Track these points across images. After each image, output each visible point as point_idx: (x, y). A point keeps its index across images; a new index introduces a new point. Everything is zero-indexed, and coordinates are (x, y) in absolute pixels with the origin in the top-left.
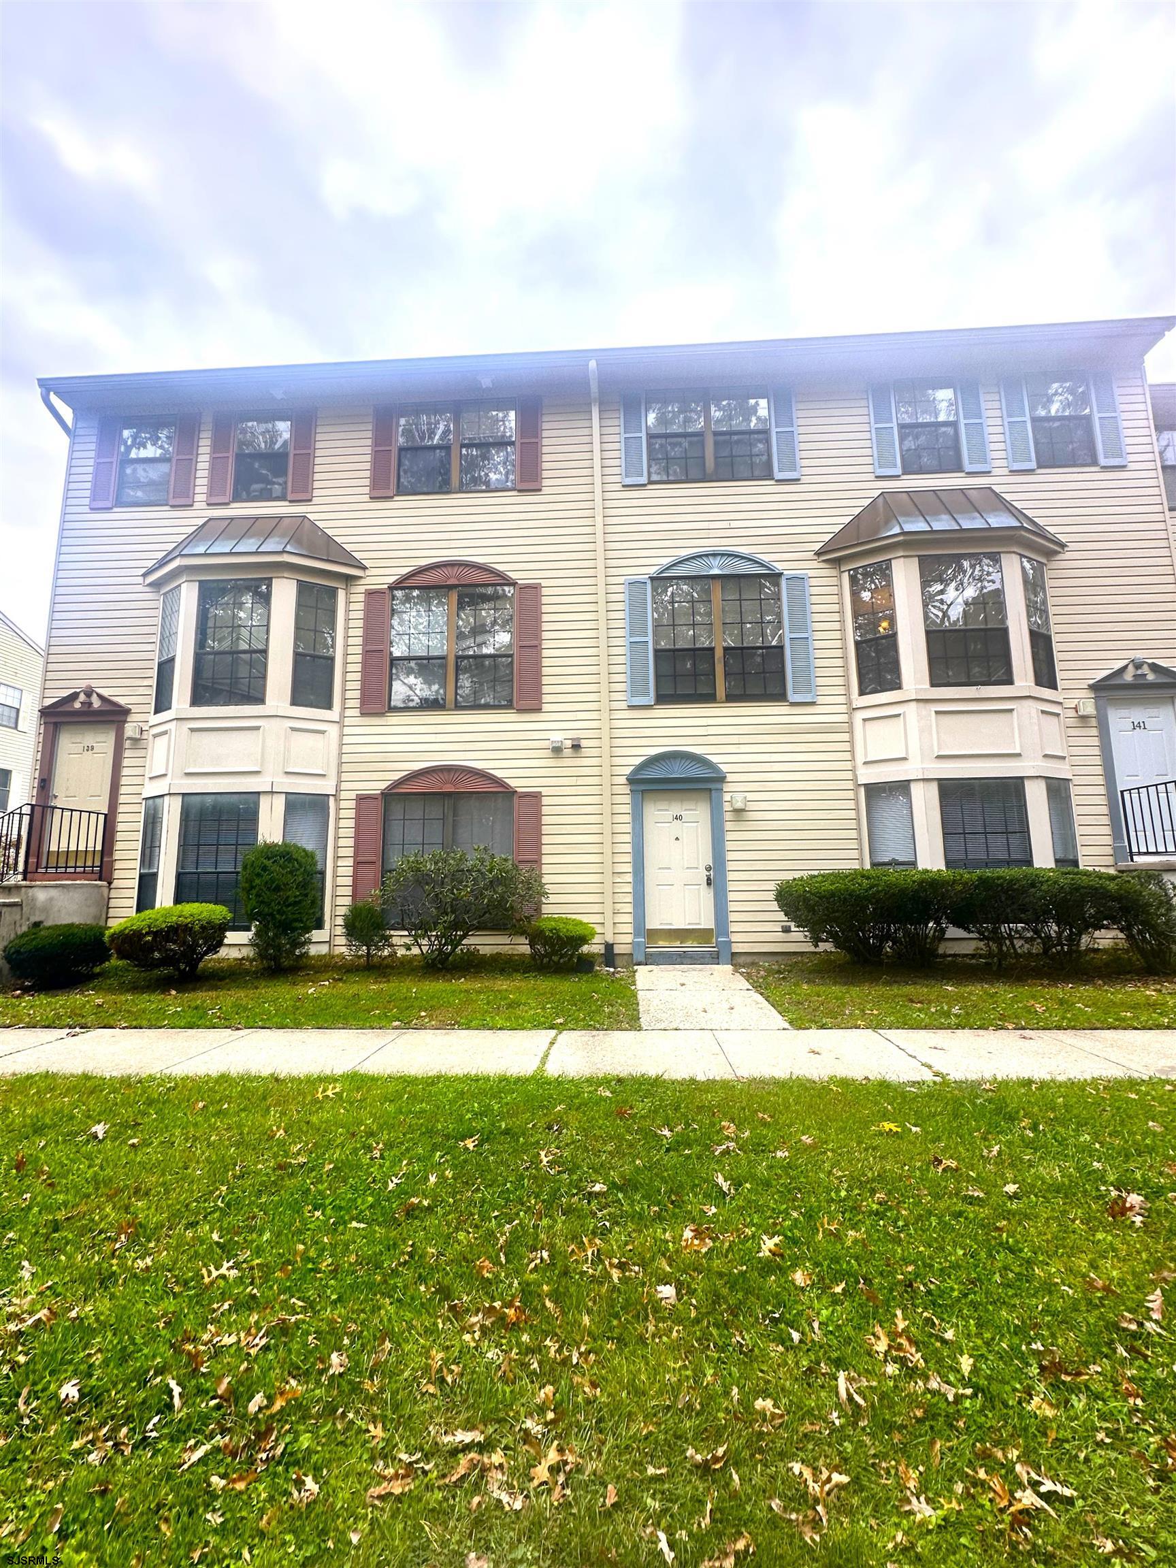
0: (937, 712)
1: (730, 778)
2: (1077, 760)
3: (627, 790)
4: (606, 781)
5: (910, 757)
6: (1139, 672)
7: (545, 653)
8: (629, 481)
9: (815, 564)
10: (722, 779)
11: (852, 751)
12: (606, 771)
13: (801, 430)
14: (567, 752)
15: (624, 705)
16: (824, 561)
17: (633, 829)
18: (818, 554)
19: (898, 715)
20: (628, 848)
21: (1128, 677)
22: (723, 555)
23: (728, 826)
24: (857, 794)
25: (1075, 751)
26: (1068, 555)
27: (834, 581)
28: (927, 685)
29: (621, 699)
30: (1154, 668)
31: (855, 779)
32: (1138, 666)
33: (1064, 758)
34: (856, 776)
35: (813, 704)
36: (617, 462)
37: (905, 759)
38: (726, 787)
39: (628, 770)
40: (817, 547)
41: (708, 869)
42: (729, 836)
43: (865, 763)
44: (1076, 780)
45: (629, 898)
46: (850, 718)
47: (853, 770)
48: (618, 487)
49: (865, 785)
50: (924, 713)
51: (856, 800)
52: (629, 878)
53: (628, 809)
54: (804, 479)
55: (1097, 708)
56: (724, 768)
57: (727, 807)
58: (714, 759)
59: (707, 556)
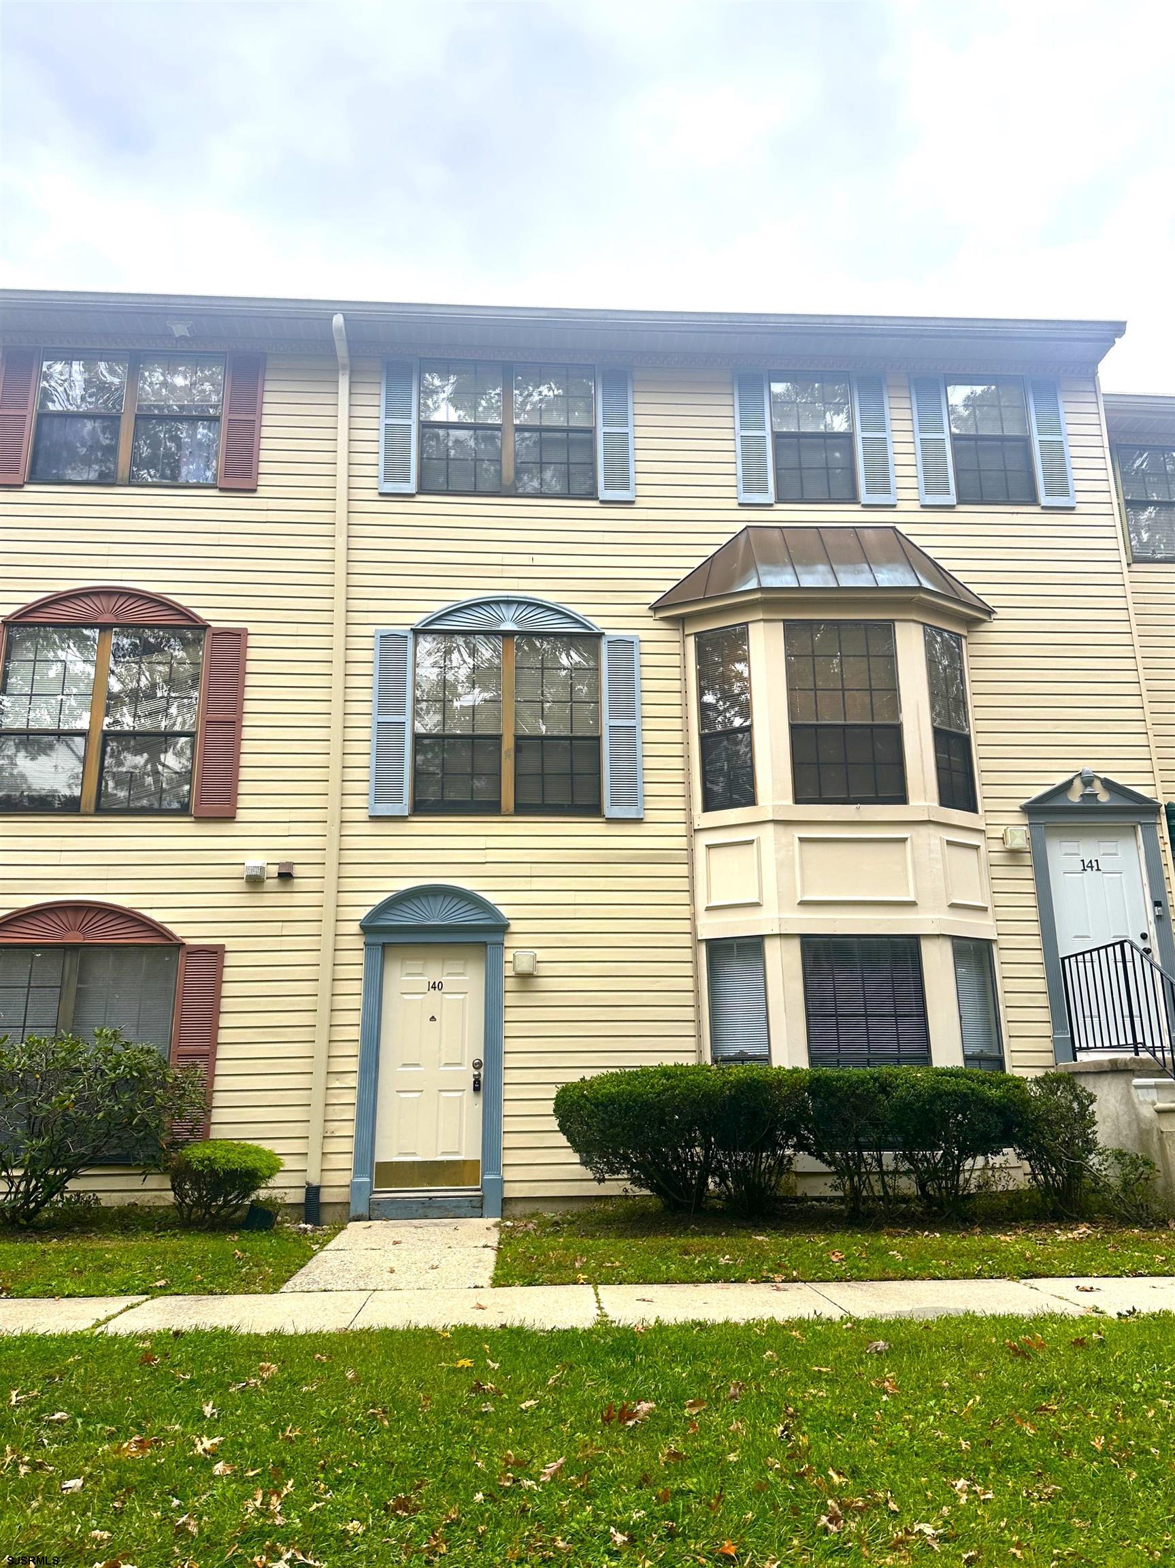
0: (801, 840)
1: (515, 926)
2: (1003, 913)
3: (359, 942)
4: (327, 928)
5: (765, 903)
6: (1088, 790)
7: (247, 733)
8: (389, 487)
9: (650, 623)
10: (502, 928)
11: (692, 891)
12: (328, 914)
13: (640, 432)
14: (271, 884)
15: (363, 815)
16: (662, 619)
17: (365, 1003)
18: (655, 608)
19: (751, 842)
20: (355, 1033)
21: (1075, 797)
22: (520, 603)
23: (509, 999)
24: (696, 954)
25: (1002, 899)
26: (996, 625)
27: (675, 648)
28: (789, 800)
29: (360, 804)
30: (1108, 785)
31: (693, 932)
32: (1088, 782)
33: (985, 909)
34: (694, 927)
35: (639, 821)
36: (371, 459)
37: (757, 905)
38: (509, 941)
39: (362, 913)
40: (653, 598)
41: (477, 1065)
42: (510, 1015)
43: (708, 909)
44: (1004, 942)
45: (351, 1113)
46: (690, 843)
47: (693, 919)
48: (373, 495)
49: (707, 941)
50: (784, 840)
51: (695, 962)
52: (352, 1080)
53: (358, 972)
54: (641, 502)
55: (1032, 840)
56: (506, 912)
57: (508, 970)
58: (491, 898)
59: (497, 603)
